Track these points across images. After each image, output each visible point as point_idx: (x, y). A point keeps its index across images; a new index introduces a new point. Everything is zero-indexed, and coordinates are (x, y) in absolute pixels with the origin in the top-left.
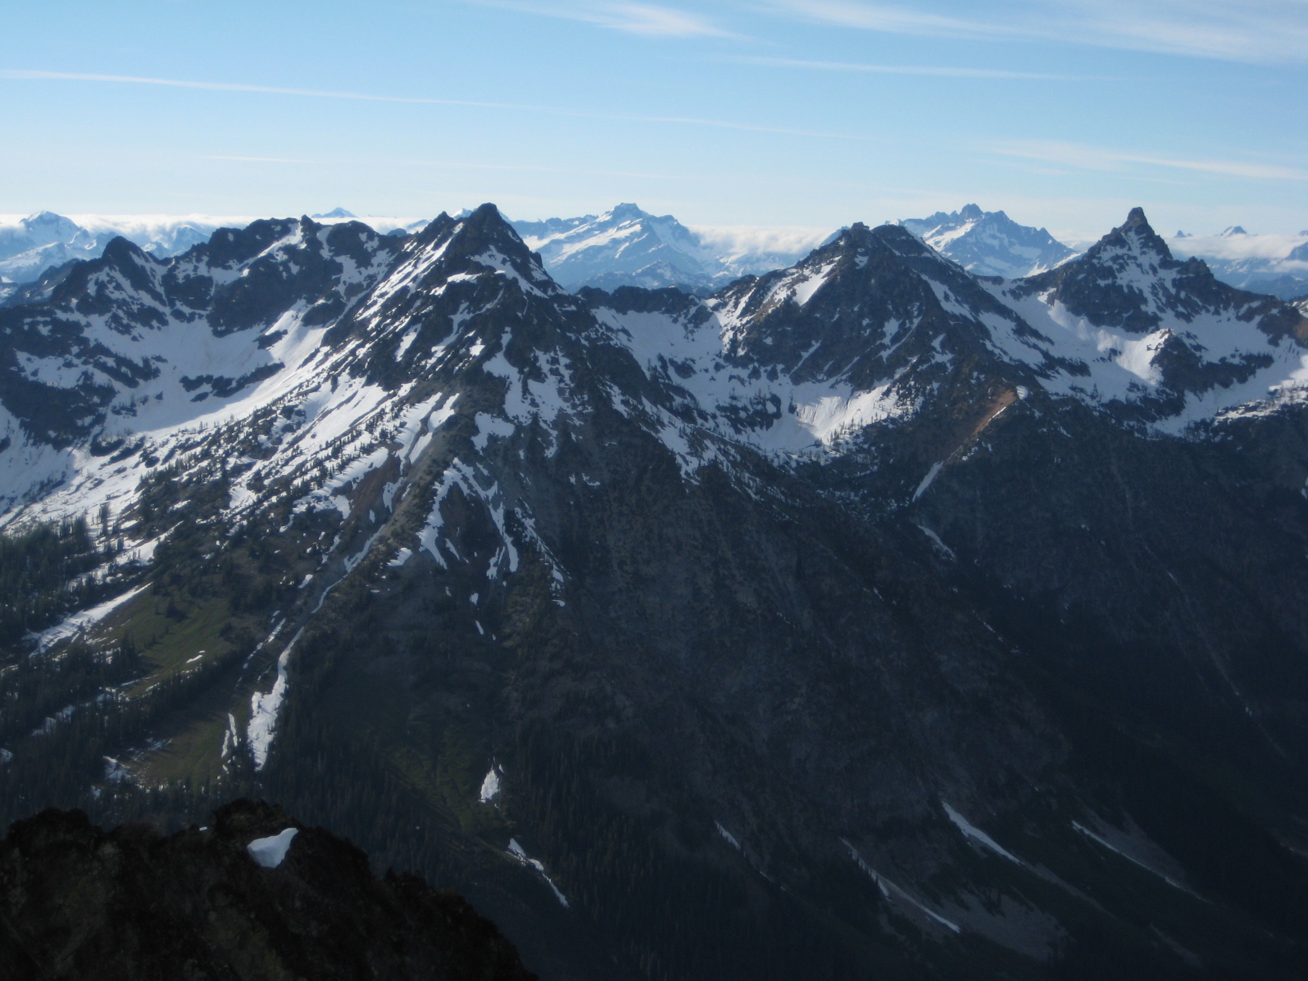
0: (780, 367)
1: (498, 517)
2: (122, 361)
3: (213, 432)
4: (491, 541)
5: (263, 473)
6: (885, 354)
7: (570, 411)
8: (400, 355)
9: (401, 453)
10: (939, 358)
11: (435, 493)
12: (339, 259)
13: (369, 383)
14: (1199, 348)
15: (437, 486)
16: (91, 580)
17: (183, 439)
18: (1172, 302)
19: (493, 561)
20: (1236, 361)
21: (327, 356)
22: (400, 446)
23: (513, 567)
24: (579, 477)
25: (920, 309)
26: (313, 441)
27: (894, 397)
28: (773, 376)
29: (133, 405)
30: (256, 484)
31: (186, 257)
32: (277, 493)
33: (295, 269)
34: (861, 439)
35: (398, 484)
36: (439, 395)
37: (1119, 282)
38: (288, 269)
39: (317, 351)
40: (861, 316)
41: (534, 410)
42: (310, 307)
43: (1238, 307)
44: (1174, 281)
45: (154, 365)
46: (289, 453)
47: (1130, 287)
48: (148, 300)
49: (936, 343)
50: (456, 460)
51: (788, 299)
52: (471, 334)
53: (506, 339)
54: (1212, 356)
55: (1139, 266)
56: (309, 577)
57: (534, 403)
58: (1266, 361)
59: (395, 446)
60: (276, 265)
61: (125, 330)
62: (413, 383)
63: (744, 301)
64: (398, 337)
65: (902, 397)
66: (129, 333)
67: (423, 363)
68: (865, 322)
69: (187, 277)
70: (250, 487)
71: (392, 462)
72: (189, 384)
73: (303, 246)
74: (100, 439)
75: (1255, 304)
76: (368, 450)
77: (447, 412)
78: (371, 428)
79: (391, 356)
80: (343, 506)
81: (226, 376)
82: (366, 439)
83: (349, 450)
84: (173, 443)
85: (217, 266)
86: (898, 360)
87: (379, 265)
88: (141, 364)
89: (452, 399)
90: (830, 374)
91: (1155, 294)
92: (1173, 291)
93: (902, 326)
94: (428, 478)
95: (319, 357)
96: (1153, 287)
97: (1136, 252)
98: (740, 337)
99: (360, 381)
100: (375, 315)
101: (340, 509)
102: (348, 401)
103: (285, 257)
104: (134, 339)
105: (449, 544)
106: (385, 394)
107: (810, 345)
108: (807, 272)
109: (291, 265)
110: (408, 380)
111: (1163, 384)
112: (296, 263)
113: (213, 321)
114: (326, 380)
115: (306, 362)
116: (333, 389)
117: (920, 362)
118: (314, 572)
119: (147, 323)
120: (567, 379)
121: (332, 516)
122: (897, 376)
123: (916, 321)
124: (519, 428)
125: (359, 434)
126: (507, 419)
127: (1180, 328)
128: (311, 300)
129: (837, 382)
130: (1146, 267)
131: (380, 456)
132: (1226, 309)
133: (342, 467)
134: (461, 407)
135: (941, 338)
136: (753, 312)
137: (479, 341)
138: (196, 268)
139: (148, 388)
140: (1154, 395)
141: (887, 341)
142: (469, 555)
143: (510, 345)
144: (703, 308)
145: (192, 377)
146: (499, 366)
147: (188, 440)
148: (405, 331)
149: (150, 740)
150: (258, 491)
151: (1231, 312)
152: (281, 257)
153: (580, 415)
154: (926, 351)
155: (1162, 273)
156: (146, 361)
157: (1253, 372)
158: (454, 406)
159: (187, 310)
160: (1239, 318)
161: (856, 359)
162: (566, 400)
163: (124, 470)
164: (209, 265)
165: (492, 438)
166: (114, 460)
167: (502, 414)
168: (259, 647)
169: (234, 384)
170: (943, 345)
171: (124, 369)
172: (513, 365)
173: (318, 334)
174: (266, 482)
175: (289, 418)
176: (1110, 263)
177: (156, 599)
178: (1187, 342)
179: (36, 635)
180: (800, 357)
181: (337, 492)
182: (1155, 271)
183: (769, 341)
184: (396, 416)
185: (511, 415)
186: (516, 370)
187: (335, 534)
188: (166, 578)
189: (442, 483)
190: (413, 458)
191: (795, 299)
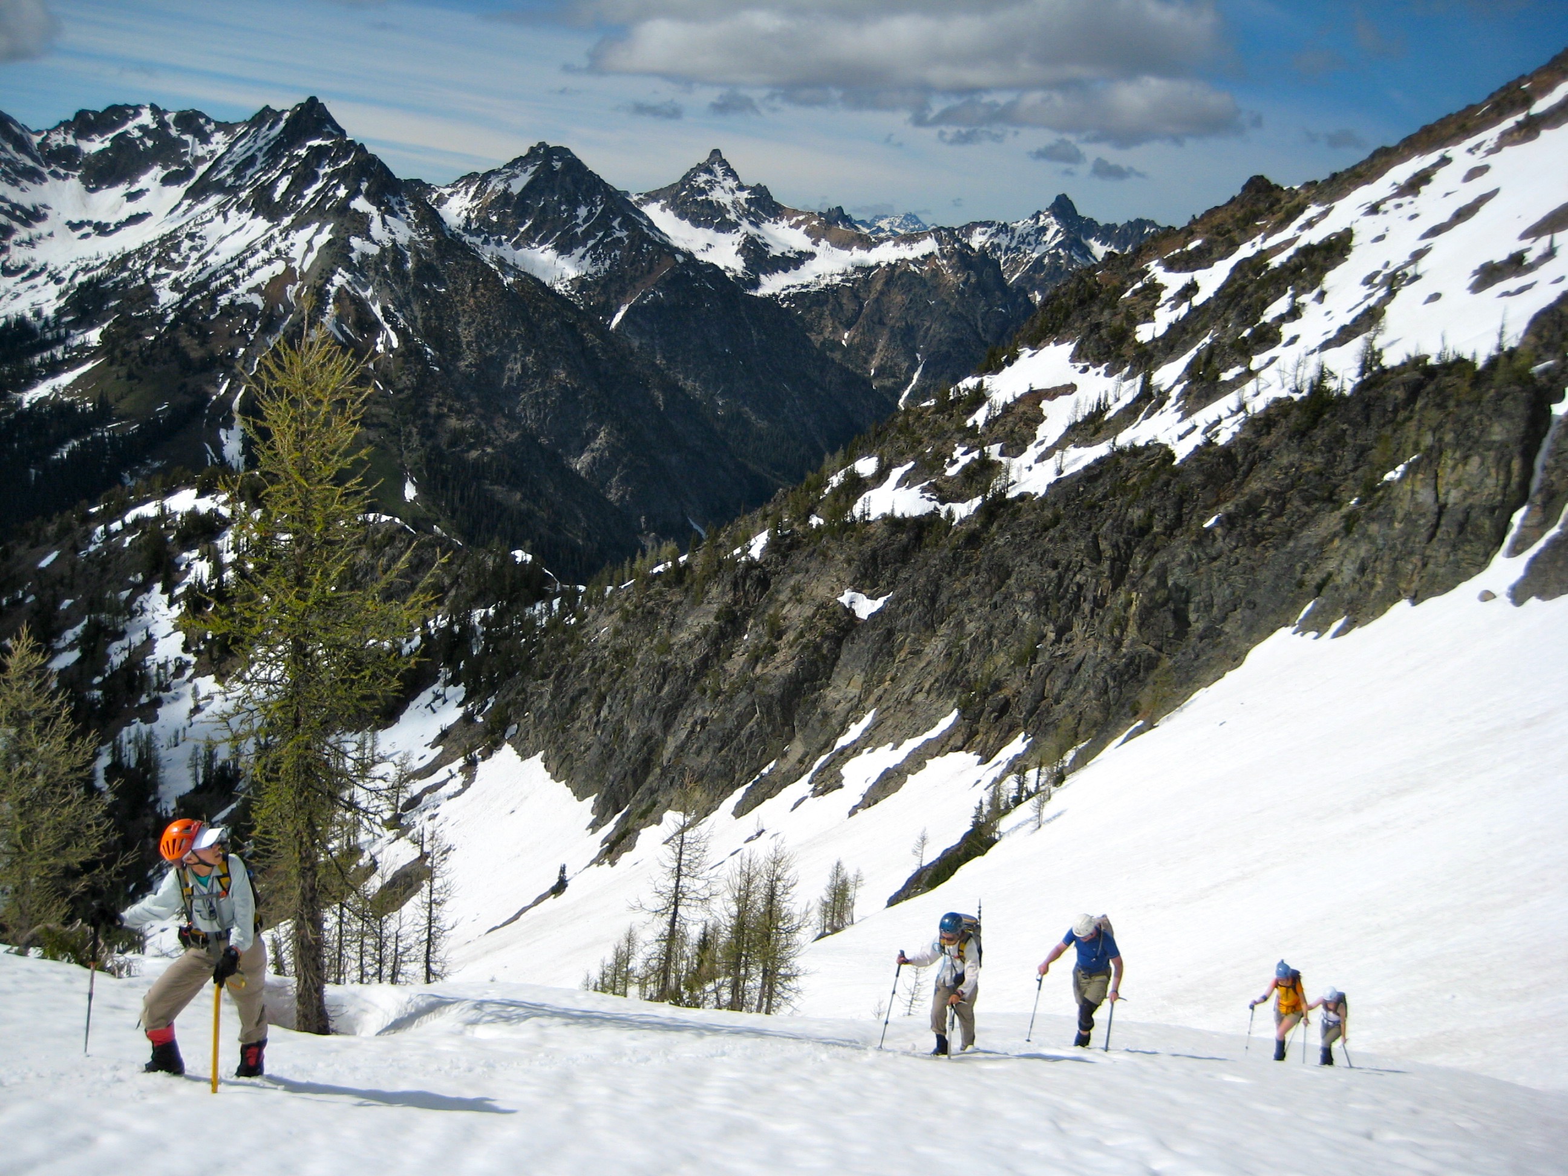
0: (504, 237)
1: (377, 309)
2: (16, 207)
3: (109, 259)
4: (374, 327)
5: (182, 279)
6: (579, 230)
7: (417, 239)
8: (277, 196)
9: (296, 265)
10: (618, 234)
11: (328, 292)
12: (185, 137)
13: (255, 216)
14: (767, 245)
15: (329, 287)
16: (53, 356)
17: (83, 265)
18: (747, 214)
19: (379, 340)
20: (791, 255)
21: (191, 207)
22: (294, 260)
23: (395, 344)
24: (430, 285)
25: (601, 199)
26: (217, 257)
27: (588, 259)
28: (499, 243)
29: (31, 239)
30: (176, 286)
31: (56, 129)
32: (199, 292)
33: (150, 143)
34: (569, 288)
35: (297, 286)
36: (317, 224)
37: (710, 198)
38: (144, 144)
39: (180, 204)
40: (560, 203)
41: (392, 236)
42: (166, 172)
43: (789, 219)
44: (746, 199)
45: (43, 211)
46: (200, 266)
47: (718, 202)
48: (30, 163)
49: (615, 224)
50: (340, 270)
51: (505, 190)
52: (335, 182)
53: (364, 186)
54: (775, 251)
55: (722, 188)
56: (242, 350)
57: (391, 231)
58: (812, 255)
59: (289, 260)
60: (133, 140)
61: (15, 183)
62: (293, 216)
63: (472, 190)
64: (273, 184)
65: (594, 261)
66: (18, 185)
67: (299, 202)
68: (563, 208)
69: (58, 145)
70: (172, 289)
71: (290, 272)
72: (74, 226)
73: (155, 126)
74: (8, 264)
75: (801, 218)
76: (269, 262)
77: (326, 236)
78: (266, 246)
79: (270, 199)
80: (257, 300)
81: (104, 221)
82: (263, 254)
83: (252, 262)
84: (74, 267)
85: (82, 138)
86: (588, 234)
87: (217, 143)
88: (32, 210)
89: (329, 227)
90: (540, 244)
91: (735, 208)
92: (746, 206)
93: (590, 211)
94: (321, 282)
95: (184, 206)
96: (733, 202)
97: (720, 178)
98: (473, 216)
99: (246, 216)
100: (229, 176)
101: (256, 303)
102: (240, 229)
103: (140, 134)
104: (22, 190)
105: (345, 328)
106: (271, 224)
107: (525, 223)
108: (517, 171)
109: (146, 140)
110: (288, 214)
111: (745, 268)
112: (150, 139)
113: (84, 179)
114: (217, 214)
115: (172, 211)
116: (225, 221)
117: (605, 236)
118: (245, 346)
119: (31, 180)
120: (412, 216)
121: (250, 308)
122: (589, 246)
123: (600, 209)
124: (383, 249)
125: (257, 251)
126: (374, 242)
127: (753, 231)
128: (164, 167)
129: (546, 249)
130: (727, 189)
131: (279, 267)
132: (781, 220)
133: (251, 273)
134: (338, 232)
135: (619, 219)
136: (480, 198)
137: (342, 187)
138: (65, 140)
139: (41, 228)
140: (740, 275)
141: (580, 221)
142: (362, 336)
143: (367, 190)
144: (441, 195)
145: (76, 221)
146: (360, 204)
147: (87, 265)
148: (279, 178)
149: (149, 461)
150: (180, 292)
151: (785, 222)
152: (137, 134)
153: (424, 241)
154: (609, 230)
155: (738, 194)
156: (35, 207)
157: (803, 263)
158: (331, 232)
159: (62, 171)
160: (791, 227)
161: (558, 234)
162: (414, 231)
163: (36, 286)
164: (76, 137)
165: (364, 256)
166: (24, 279)
167: (369, 238)
168: (214, 398)
169: (112, 227)
170: (620, 225)
171: (18, 213)
172: (373, 204)
173: (177, 192)
174: (186, 286)
175: (193, 240)
176: (702, 185)
177: (114, 368)
178: (760, 241)
179: (20, 395)
180: (518, 231)
181: (250, 291)
182: (733, 193)
183: (494, 219)
184: (286, 238)
185: (376, 238)
186: (375, 208)
187: (255, 320)
188: (117, 353)
189: (332, 285)
190: (306, 268)
191: (510, 190)
